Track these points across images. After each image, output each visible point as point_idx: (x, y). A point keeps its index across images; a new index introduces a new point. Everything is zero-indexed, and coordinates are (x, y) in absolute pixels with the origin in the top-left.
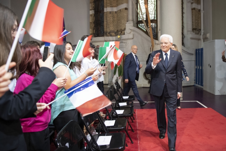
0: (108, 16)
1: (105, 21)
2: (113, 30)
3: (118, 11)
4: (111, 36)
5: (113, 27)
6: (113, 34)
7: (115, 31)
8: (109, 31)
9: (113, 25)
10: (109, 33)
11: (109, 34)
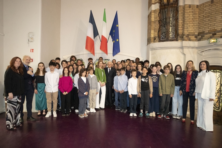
0: (186, 12)
1: (180, 18)
2: (192, 32)
3: (201, 5)
4: (190, 40)
5: (193, 28)
6: (193, 38)
7: (196, 34)
8: (188, 33)
9: (193, 25)
10: (188, 36)
11: (187, 38)
